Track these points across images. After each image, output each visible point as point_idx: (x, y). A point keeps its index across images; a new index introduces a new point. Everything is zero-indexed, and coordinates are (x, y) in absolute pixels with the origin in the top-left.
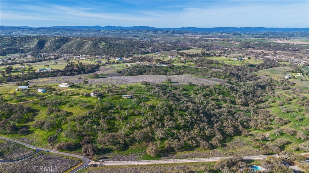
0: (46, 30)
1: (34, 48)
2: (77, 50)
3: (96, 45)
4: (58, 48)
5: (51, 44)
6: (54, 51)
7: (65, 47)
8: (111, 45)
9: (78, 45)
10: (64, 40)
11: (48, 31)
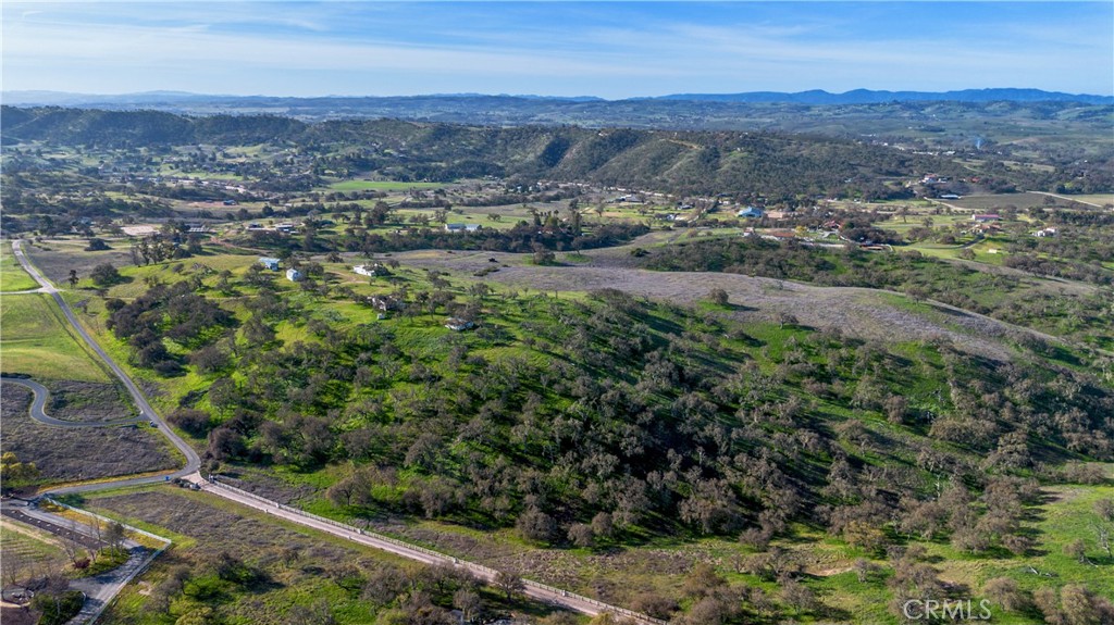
0: (630, 109)
1: (532, 163)
2: (648, 174)
3: (708, 161)
4: (594, 167)
5: (578, 153)
6: (582, 174)
7: (615, 162)
8: (762, 161)
9: (654, 159)
10: (623, 140)
11: (635, 110)
